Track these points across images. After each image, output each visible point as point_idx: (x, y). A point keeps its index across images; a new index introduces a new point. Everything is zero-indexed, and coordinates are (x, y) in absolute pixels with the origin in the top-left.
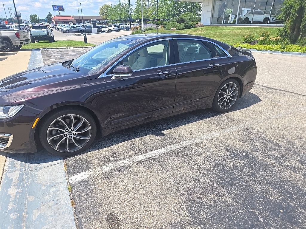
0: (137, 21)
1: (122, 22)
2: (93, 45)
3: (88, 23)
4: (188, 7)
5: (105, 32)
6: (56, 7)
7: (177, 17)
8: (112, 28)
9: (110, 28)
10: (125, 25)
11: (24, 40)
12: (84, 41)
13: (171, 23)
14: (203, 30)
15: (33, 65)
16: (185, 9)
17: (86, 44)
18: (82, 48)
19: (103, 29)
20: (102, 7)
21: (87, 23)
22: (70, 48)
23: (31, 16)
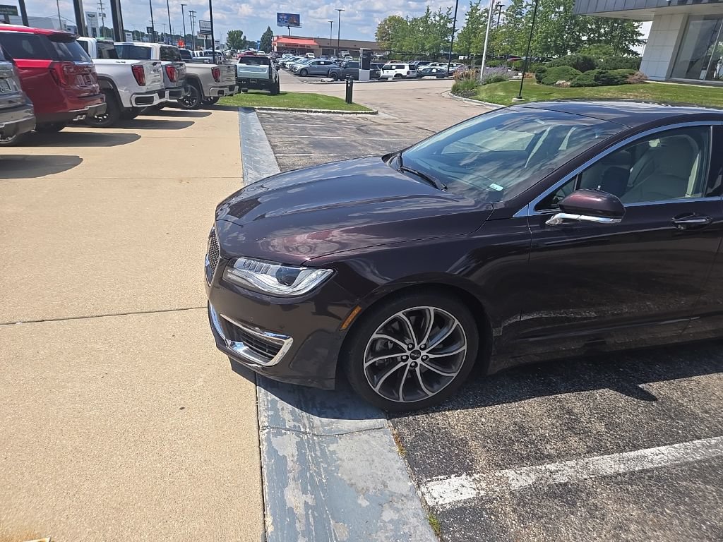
0: (461, 58)
1: (425, 58)
2: (365, 109)
3: (348, 55)
4: (602, 31)
5: (387, 79)
6: (285, 17)
7: (569, 53)
8: (404, 72)
9: (399, 71)
10: (433, 65)
11: (226, 87)
12: (345, 98)
13: (556, 68)
14: (650, 91)
15: (251, 145)
16: (592, 35)
17: (349, 105)
18: (343, 113)
19: (383, 73)
20: (385, 21)
21: (346, 56)
22: (315, 112)
23: (230, 34)
